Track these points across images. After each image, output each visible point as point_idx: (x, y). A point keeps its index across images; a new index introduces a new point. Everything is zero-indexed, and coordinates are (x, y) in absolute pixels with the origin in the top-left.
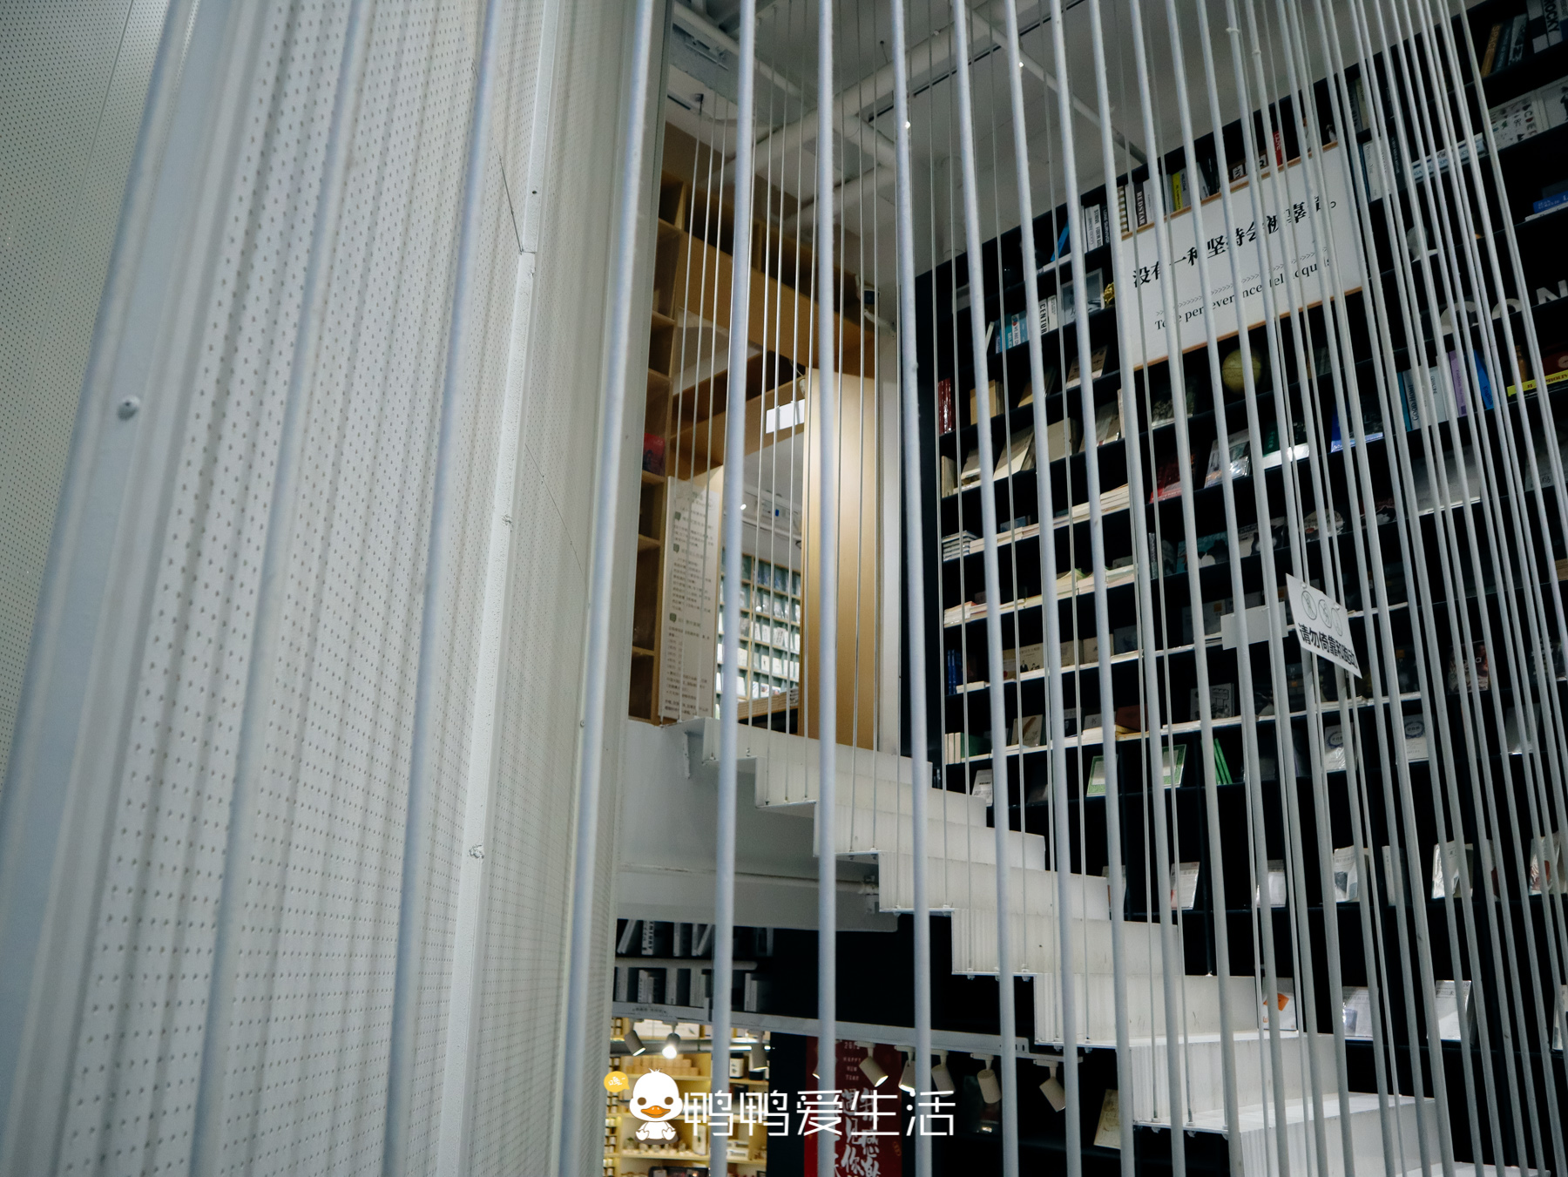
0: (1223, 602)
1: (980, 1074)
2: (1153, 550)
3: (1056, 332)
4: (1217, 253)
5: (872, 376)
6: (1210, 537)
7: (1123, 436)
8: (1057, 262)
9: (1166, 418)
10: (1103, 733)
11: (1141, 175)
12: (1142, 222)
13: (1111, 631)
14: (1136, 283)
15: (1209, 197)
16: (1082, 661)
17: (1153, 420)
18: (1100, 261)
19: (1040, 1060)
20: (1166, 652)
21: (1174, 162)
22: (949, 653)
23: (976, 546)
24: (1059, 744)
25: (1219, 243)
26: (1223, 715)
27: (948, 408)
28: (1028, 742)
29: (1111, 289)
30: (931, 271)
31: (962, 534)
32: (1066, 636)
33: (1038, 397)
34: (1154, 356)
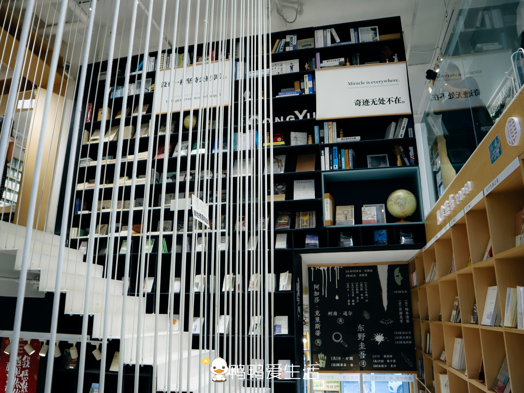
0: (172, 194)
1: (71, 348)
2: (153, 174)
3: (132, 96)
4: (189, 83)
5: (64, 96)
6: (172, 173)
7: (149, 135)
8: (137, 72)
9: (164, 132)
10: (128, 232)
11: (170, 52)
12: (168, 67)
13: (135, 199)
14: (162, 86)
15: (190, 65)
16: (124, 208)
17: (160, 132)
18: (151, 76)
19: (93, 343)
20: (152, 208)
21: (181, 50)
22: (77, 199)
23: (93, 163)
24: (112, 235)
25: (190, 80)
26: (168, 230)
27: (90, 113)
28: (101, 233)
29: (153, 86)
30: (93, 64)
31: (88, 158)
32: (120, 199)
33: (123, 116)
34: (163, 111)
